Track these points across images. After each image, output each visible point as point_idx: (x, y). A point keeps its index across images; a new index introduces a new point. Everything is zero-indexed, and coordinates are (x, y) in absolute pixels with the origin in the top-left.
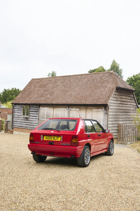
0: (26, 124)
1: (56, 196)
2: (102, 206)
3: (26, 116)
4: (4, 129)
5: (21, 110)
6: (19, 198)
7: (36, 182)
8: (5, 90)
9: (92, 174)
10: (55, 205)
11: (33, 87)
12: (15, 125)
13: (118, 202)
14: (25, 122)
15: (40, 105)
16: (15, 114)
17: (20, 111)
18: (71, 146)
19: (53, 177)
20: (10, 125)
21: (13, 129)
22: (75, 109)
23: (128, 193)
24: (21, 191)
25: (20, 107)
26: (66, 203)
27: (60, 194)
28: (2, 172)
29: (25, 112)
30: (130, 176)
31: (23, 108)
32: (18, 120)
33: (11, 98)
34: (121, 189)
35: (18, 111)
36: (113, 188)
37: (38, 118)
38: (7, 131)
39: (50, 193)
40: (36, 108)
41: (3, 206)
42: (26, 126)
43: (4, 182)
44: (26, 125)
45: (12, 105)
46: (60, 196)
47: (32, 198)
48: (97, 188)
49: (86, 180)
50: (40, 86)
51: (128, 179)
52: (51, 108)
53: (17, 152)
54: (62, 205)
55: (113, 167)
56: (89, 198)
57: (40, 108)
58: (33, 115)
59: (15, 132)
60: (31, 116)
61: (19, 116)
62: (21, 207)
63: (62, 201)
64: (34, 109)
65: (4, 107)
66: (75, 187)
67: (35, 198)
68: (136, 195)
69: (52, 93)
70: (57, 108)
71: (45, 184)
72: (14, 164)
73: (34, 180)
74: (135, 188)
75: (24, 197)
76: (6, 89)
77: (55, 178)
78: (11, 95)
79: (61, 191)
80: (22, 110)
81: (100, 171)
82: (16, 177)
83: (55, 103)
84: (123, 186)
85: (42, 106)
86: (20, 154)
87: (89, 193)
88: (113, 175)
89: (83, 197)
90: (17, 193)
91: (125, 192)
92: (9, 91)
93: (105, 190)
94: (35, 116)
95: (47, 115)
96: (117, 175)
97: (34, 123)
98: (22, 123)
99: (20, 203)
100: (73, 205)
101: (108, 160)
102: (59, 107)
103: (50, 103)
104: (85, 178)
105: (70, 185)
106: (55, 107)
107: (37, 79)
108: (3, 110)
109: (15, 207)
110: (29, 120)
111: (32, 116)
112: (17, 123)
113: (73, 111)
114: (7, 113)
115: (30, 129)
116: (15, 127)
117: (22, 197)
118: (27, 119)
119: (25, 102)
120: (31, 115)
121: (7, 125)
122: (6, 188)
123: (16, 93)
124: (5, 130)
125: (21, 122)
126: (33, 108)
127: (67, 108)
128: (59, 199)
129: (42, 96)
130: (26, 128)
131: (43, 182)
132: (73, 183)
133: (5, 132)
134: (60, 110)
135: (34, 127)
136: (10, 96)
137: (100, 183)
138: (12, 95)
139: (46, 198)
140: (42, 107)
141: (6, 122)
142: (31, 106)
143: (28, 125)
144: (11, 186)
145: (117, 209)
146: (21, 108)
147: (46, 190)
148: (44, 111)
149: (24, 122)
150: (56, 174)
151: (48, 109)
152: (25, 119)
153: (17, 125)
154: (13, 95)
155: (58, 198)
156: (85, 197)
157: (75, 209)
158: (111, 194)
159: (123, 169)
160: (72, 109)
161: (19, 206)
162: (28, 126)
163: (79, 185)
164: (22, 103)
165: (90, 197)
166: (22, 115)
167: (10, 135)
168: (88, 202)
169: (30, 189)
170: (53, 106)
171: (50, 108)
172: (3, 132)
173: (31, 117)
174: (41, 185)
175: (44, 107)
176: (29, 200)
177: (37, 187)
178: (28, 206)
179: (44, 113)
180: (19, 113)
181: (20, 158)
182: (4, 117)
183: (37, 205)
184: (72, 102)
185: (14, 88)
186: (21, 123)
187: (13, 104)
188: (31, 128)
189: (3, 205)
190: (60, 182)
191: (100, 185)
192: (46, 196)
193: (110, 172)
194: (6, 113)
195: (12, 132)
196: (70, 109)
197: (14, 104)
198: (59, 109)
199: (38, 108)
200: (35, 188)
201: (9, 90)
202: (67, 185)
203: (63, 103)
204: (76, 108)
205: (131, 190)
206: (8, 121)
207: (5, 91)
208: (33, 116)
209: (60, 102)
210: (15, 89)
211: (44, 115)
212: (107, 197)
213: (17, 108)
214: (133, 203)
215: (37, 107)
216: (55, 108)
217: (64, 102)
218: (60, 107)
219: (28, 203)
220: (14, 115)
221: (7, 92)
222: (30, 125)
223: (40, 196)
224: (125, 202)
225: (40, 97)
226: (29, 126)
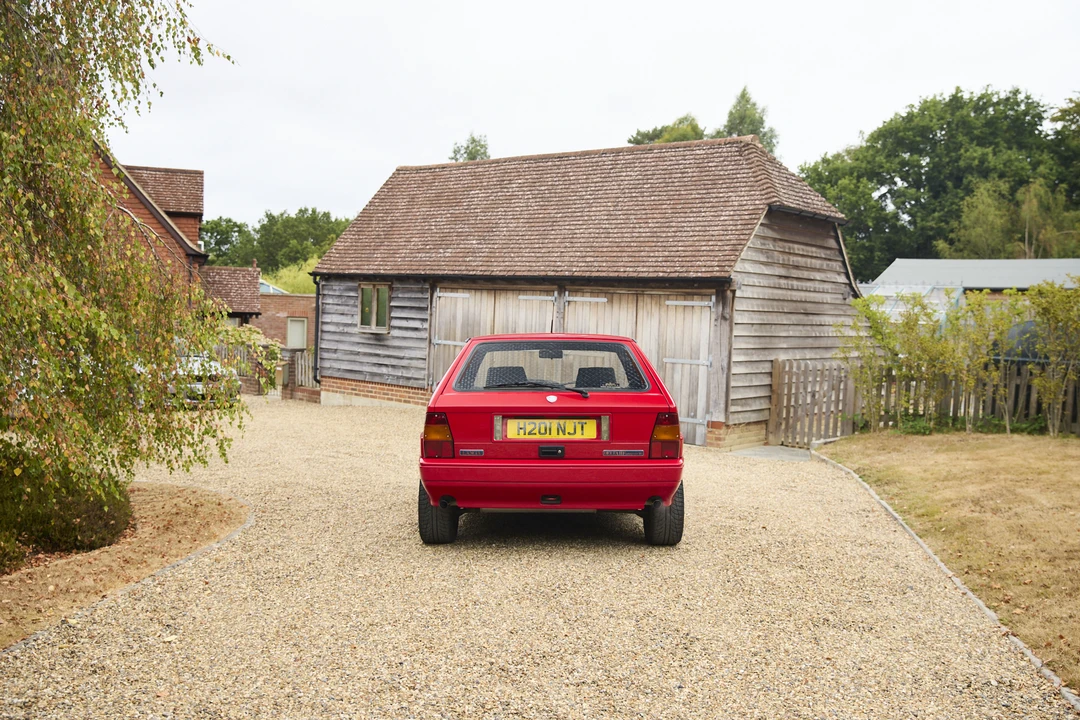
0: (375, 360)
1: (561, 659)
2: (762, 697)
3: (374, 328)
4: (279, 381)
5: (352, 302)
6: (407, 667)
7: (462, 602)
8: (270, 217)
9: (692, 571)
10: (563, 694)
11: (402, 204)
12: (327, 364)
13: (823, 682)
14: (371, 355)
15: (435, 282)
16: (327, 318)
17: (347, 308)
18: (649, 458)
19: (530, 580)
20: (304, 363)
21: (318, 382)
22: (588, 299)
23: (855, 647)
24: (410, 640)
25: (351, 290)
26: (610, 689)
27: (575, 653)
28: (308, 560)
29: (371, 312)
30: (850, 578)
31: (360, 292)
32: (341, 347)
33: (297, 252)
34: (824, 628)
35: (339, 307)
36: (791, 627)
37: (425, 335)
38: (292, 390)
39: (531, 645)
40: (420, 295)
41: (345, 699)
42: (375, 370)
43: (327, 602)
44: (375, 364)
45: (315, 282)
46: (578, 662)
47: (459, 669)
48: (724, 627)
49: (671, 595)
50: (435, 201)
51: (845, 591)
52: (485, 294)
53: (353, 477)
54: (592, 695)
55: (771, 540)
56: (698, 668)
57: (437, 293)
58: (404, 324)
59: (331, 394)
60: (395, 328)
61: (346, 329)
62: (422, 703)
63: (590, 681)
64: (410, 299)
65: (272, 291)
66: (634, 622)
67: (475, 668)
68: (889, 652)
69: (487, 231)
70: (510, 295)
71: (502, 612)
72: (353, 530)
73: (450, 596)
74: (880, 624)
75: (423, 664)
76: (276, 213)
77: (539, 584)
78: (295, 238)
79: (578, 638)
80: (359, 303)
81: (720, 555)
82: (374, 581)
83: (502, 274)
84: (831, 617)
85: (445, 285)
86: (367, 487)
87: (697, 647)
88: (776, 574)
89: (676, 664)
90: (394, 648)
91: (844, 643)
92: (288, 223)
93: (759, 636)
94: (416, 329)
95: (466, 324)
96: (794, 574)
97: (411, 359)
98: (357, 358)
99: (414, 689)
100: (641, 697)
101: (746, 514)
102: (520, 291)
103: (479, 273)
104: (665, 587)
105: (611, 616)
106: (503, 290)
107: (418, 170)
108: (268, 301)
109: (396, 706)
110: (388, 347)
111: (400, 328)
112: (334, 356)
113: (579, 308)
114: (285, 314)
115: (395, 382)
116: (327, 373)
117: (417, 665)
118: (379, 340)
119: (368, 269)
120: (395, 323)
121: (291, 367)
122: (341, 627)
123: (315, 229)
124: (285, 386)
125: (352, 353)
126: (406, 296)
127: (556, 293)
128: (576, 674)
129: (443, 242)
130: (377, 379)
131: (493, 603)
132: (619, 604)
133: (284, 397)
134: (522, 304)
135: (409, 375)
136: (294, 242)
137: (731, 606)
138: (301, 237)
139: (519, 667)
140: (445, 289)
141: (288, 354)
142: (397, 285)
143: (386, 365)
144: (361, 619)
145: (825, 711)
146: (352, 294)
147: (515, 637)
148: (454, 306)
149: (365, 354)
150: (538, 569)
151: (472, 301)
152: (369, 339)
153: (336, 365)
154: (307, 240)
155: (570, 666)
156: (682, 663)
157: (653, 712)
158: (786, 651)
159: (812, 548)
160: (575, 299)
161: (413, 698)
162: (384, 370)
163: (648, 614)
164: (358, 272)
165: (704, 663)
166: (356, 325)
167: (308, 409)
168: (701, 683)
169: (444, 631)
170: (490, 286)
171: (478, 294)
172: (276, 393)
173: (395, 333)
174: (485, 617)
175: (453, 290)
176: (449, 676)
177: (472, 622)
178: (451, 700)
179: (455, 318)
180: (342, 315)
181: (370, 506)
182: (273, 332)
183: (487, 697)
184: (577, 271)
185: (306, 210)
186: (353, 357)
187: (318, 278)
188: (398, 377)
189: (345, 693)
190: (566, 601)
191: (735, 616)
192: (517, 659)
193: (766, 562)
194: (283, 315)
195: (314, 397)
196: (567, 297)
197: (323, 278)
198: (521, 297)
199: (428, 295)
200: (462, 629)
201: (289, 219)
202: (595, 615)
203: (536, 274)
204: (593, 294)
205: (866, 635)
206: (294, 351)
207: (270, 221)
208: (407, 329)
209: (522, 270)
210: (314, 211)
211: (455, 325)
212: (774, 664)
213: (337, 293)
214: (884, 687)
215: (422, 291)
216: (503, 295)
217: (539, 269)
218: (524, 291)
219: (448, 690)
220: (323, 323)
221: (279, 226)
222: (393, 366)
223: (493, 660)
224: (853, 681)
225: (437, 247)
226: (390, 371)
